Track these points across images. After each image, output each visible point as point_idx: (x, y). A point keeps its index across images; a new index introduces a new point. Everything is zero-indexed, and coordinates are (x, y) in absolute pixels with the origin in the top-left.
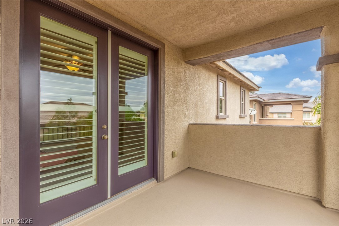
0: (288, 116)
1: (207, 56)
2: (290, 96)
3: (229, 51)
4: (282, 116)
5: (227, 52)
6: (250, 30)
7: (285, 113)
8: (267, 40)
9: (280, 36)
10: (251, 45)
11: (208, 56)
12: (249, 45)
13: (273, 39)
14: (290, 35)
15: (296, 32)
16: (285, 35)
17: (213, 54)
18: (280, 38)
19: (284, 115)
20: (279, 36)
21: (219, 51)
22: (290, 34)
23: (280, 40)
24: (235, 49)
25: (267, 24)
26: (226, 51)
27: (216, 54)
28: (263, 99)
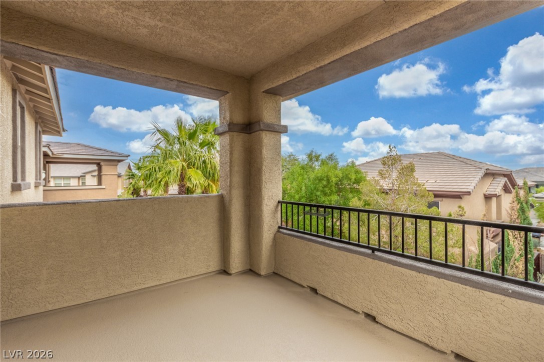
0: (74, 183)
1: (61, 53)
2: (98, 151)
3: (117, 68)
4: (62, 182)
5: (113, 67)
6: (157, 52)
7: (69, 178)
8: (178, 79)
9: (194, 83)
10: (156, 76)
11: (64, 54)
12: (154, 74)
13: (185, 82)
14: (203, 87)
15: (209, 86)
16: (199, 84)
17: (79, 57)
18: (193, 84)
19: (67, 182)
20: (192, 82)
21: (96, 57)
22: (203, 85)
23: (191, 86)
24: (130, 69)
25: (179, 59)
26: (110, 64)
27: (86, 59)
28: (52, 152)
